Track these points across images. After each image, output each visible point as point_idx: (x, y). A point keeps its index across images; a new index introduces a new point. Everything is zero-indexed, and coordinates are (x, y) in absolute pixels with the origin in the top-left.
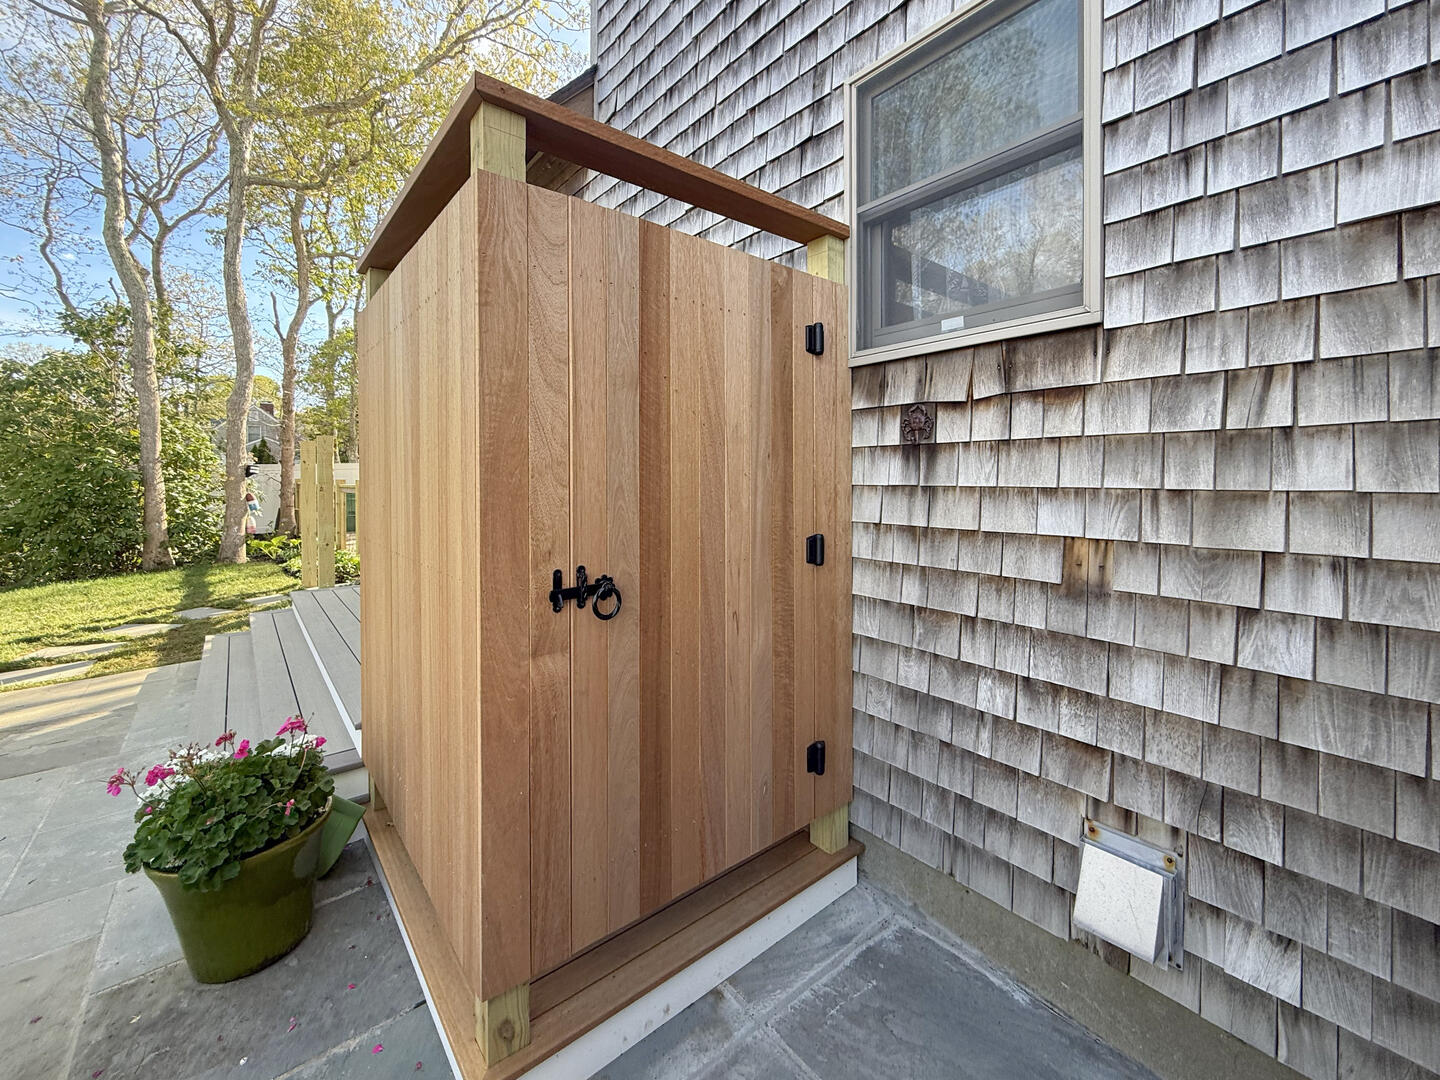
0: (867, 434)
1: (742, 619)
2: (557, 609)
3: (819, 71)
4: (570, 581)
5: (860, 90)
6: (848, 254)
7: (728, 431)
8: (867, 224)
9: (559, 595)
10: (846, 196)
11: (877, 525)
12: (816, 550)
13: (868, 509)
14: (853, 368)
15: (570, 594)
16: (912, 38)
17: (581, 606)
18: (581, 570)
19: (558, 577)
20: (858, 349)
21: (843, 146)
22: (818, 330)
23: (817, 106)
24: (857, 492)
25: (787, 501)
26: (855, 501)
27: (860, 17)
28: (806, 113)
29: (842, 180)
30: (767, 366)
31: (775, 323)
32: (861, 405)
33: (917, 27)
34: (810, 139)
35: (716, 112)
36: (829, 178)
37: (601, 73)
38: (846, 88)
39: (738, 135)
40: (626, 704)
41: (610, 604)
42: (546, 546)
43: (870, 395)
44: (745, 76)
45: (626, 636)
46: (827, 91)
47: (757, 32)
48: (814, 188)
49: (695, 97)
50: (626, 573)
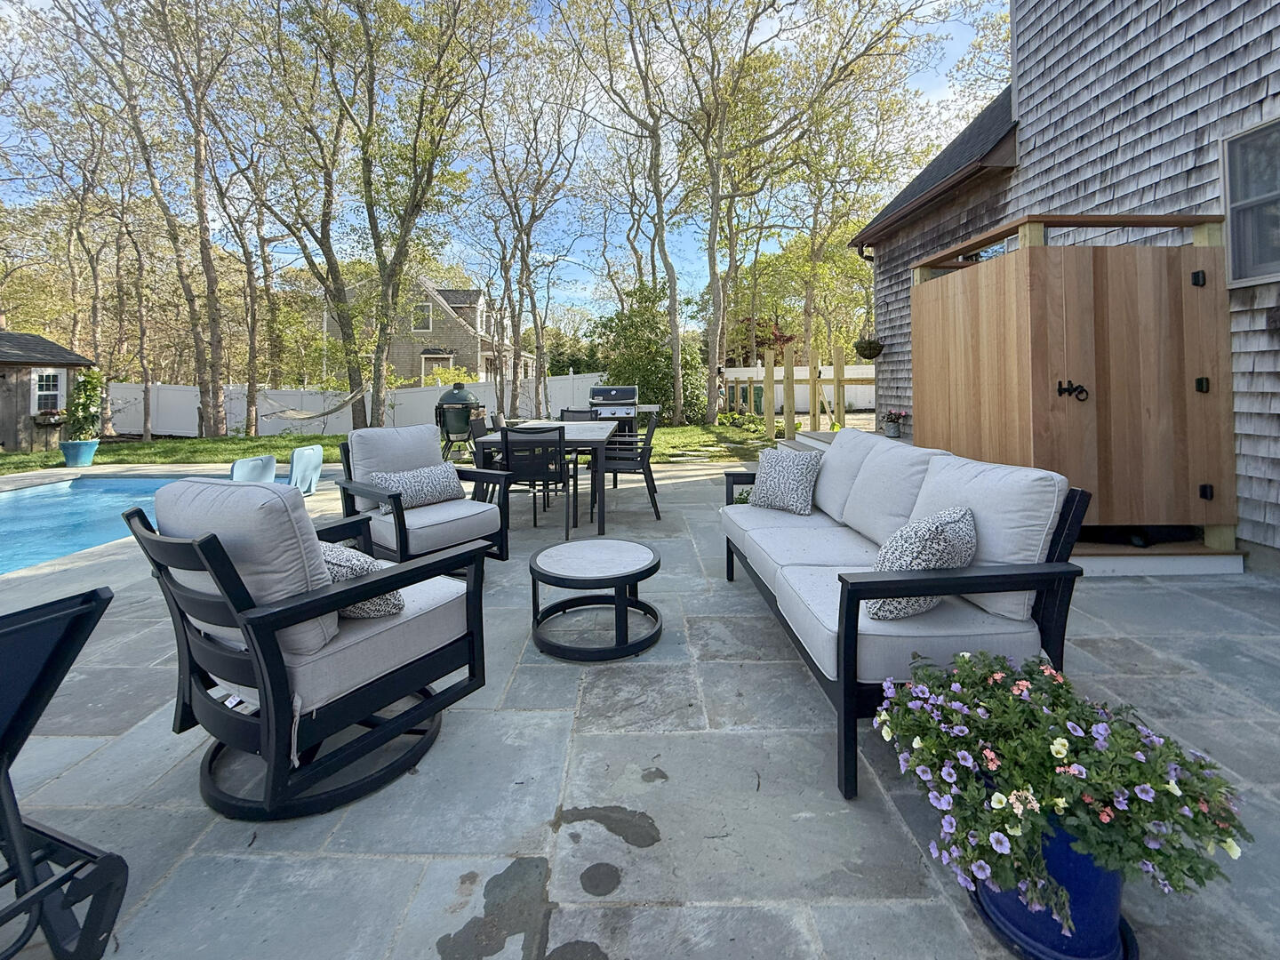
0: (1242, 324)
1: (1152, 413)
2: (1060, 395)
3: (1199, 133)
4: (1065, 385)
5: (1230, 143)
6: (1224, 229)
7: (1141, 328)
8: (1238, 213)
9: (1061, 391)
10: (1222, 199)
11: (1252, 373)
12: (1203, 385)
13: (1244, 365)
14: (1230, 290)
15: (1065, 390)
16: (1266, 119)
17: (1070, 395)
18: (1070, 382)
19: (1060, 383)
20: (1234, 279)
21: (1219, 173)
22: (1201, 275)
23: (1199, 151)
24: (1235, 356)
25: (1181, 360)
26: (1234, 361)
27: (1229, 106)
28: (1190, 155)
29: (1218, 191)
30: (1165, 295)
31: (1169, 274)
32: (1236, 309)
33: (1270, 113)
34: (1195, 167)
35: (1120, 151)
36: (1209, 189)
37: (1021, 126)
38: (1220, 143)
39: (1137, 164)
40: (1091, 436)
41: (1083, 396)
42: (1055, 372)
43: (1244, 304)
44: (1142, 132)
45: (1090, 409)
46: (1206, 143)
47: (1150, 109)
48: (1198, 194)
49: (1101, 142)
50: (1090, 385)
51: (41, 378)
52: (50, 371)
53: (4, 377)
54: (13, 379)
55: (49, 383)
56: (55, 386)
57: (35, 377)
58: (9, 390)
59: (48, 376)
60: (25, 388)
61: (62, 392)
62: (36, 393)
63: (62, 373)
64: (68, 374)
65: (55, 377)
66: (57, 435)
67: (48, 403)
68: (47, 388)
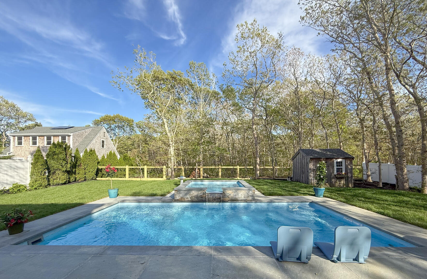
51: (337, 162)
52: (339, 160)
54: (329, 163)
55: (339, 164)
57: (335, 162)
58: (328, 166)
59: (339, 162)
60: (332, 166)
61: (343, 167)
62: (336, 167)
63: (343, 160)
64: (345, 161)
65: (341, 162)
66: (343, 181)
67: (339, 171)
68: (339, 166)
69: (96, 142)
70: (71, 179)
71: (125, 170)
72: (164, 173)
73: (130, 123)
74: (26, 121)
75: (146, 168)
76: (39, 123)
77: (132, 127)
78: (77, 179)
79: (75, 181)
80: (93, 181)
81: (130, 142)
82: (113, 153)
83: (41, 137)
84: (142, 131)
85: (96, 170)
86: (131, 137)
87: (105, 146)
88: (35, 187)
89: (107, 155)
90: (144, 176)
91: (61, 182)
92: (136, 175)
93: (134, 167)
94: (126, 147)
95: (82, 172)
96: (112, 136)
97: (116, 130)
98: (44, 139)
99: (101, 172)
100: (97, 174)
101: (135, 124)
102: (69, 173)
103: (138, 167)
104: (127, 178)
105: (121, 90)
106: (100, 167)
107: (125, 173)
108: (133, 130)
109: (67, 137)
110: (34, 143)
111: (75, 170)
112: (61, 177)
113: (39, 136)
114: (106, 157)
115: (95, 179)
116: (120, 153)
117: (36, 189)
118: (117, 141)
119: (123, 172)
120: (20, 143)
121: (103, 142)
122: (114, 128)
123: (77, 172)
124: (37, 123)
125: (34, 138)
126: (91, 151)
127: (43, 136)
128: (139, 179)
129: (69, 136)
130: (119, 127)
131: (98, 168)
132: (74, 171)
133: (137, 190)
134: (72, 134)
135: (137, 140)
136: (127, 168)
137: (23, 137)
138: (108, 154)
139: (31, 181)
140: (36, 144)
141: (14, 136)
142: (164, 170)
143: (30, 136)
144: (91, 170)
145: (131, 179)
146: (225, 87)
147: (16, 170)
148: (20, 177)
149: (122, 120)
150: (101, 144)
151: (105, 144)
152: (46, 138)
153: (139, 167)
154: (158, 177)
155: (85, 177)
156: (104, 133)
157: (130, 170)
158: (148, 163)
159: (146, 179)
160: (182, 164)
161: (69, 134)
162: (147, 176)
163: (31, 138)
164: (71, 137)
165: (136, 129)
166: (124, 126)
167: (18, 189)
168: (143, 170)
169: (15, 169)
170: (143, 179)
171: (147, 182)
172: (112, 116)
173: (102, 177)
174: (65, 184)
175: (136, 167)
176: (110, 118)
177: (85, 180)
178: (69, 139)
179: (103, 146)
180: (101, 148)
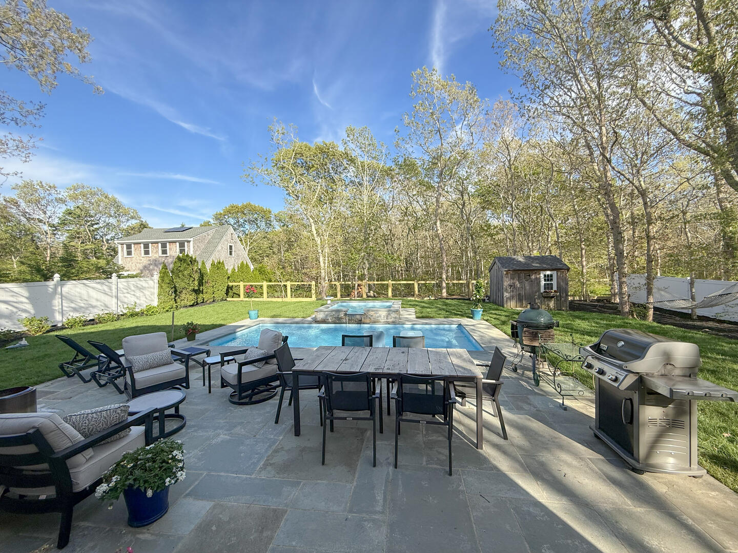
51: (545, 275)
52: (548, 273)
53: (529, 276)
54: (533, 277)
55: (549, 278)
56: (552, 280)
57: (542, 275)
58: (532, 281)
59: (548, 275)
60: (538, 280)
61: (554, 282)
62: (543, 283)
63: (554, 273)
64: (557, 274)
65: (551, 276)
66: (553, 302)
67: (548, 287)
68: (548, 280)
69: (222, 248)
70: (199, 300)
71: (261, 287)
72: (313, 292)
73: (265, 215)
74: (128, 220)
75: (289, 284)
76: (144, 221)
77: (270, 221)
78: (205, 299)
79: (203, 302)
80: (222, 302)
81: (266, 244)
82: (245, 263)
83: (154, 244)
84: (284, 226)
85: (226, 287)
86: (268, 236)
87: (233, 253)
88: (167, 309)
89: (238, 267)
90: (287, 295)
91: (189, 304)
92: (276, 294)
93: (273, 283)
94: (261, 252)
95: (210, 290)
96: (241, 235)
97: (246, 226)
98: (158, 246)
99: (232, 290)
100: (227, 294)
101: (273, 216)
102: (197, 292)
103: (278, 284)
104: (265, 298)
105: (255, 184)
106: (231, 284)
107: (261, 291)
108: (270, 225)
109: (186, 243)
110: (147, 253)
111: (203, 289)
112: (187, 297)
113: (152, 243)
114: (237, 270)
115: (226, 300)
116: (253, 260)
117: (167, 311)
118: (249, 244)
119: (259, 290)
120: (129, 253)
121: (231, 247)
122: (243, 223)
123: (204, 291)
124: (142, 221)
125: (146, 246)
126: (219, 263)
127: (157, 243)
128: (280, 300)
129: (189, 242)
130: (250, 221)
131: (228, 285)
132: (201, 289)
133: (277, 312)
134: (192, 239)
135: (276, 240)
136: (265, 284)
137: (133, 245)
138: (239, 265)
139: (158, 302)
140: (149, 254)
141: (122, 244)
142: (313, 287)
143: (140, 244)
144: (220, 287)
145: (270, 299)
146: (401, 160)
147: (142, 290)
148: (146, 298)
149: (253, 210)
150: (229, 250)
151: (233, 250)
152: (160, 245)
153: (280, 283)
154: (306, 297)
155: (214, 297)
156: (232, 234)
157: (269, 287)
158: (292, 278)
159: (289, 299)
160: (342, 276)
161: (189, 239)
162: (291, 296)
163: (142, 245)
164: (191, 243)
165: (275, 223)
166: (256, 219)
167: (152, 311)
168: (285, 286)
169: (141, 288)
170: (284, 300)
171: (290, 303)
172: (240, 205)
173: (233, 297)
174: (192, 306)
175: (276, 283)
176: (237, 209)
177: (214, 301)
178: (189, 246)
179: (231, 254)
180: (229, 256)
